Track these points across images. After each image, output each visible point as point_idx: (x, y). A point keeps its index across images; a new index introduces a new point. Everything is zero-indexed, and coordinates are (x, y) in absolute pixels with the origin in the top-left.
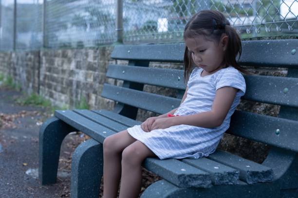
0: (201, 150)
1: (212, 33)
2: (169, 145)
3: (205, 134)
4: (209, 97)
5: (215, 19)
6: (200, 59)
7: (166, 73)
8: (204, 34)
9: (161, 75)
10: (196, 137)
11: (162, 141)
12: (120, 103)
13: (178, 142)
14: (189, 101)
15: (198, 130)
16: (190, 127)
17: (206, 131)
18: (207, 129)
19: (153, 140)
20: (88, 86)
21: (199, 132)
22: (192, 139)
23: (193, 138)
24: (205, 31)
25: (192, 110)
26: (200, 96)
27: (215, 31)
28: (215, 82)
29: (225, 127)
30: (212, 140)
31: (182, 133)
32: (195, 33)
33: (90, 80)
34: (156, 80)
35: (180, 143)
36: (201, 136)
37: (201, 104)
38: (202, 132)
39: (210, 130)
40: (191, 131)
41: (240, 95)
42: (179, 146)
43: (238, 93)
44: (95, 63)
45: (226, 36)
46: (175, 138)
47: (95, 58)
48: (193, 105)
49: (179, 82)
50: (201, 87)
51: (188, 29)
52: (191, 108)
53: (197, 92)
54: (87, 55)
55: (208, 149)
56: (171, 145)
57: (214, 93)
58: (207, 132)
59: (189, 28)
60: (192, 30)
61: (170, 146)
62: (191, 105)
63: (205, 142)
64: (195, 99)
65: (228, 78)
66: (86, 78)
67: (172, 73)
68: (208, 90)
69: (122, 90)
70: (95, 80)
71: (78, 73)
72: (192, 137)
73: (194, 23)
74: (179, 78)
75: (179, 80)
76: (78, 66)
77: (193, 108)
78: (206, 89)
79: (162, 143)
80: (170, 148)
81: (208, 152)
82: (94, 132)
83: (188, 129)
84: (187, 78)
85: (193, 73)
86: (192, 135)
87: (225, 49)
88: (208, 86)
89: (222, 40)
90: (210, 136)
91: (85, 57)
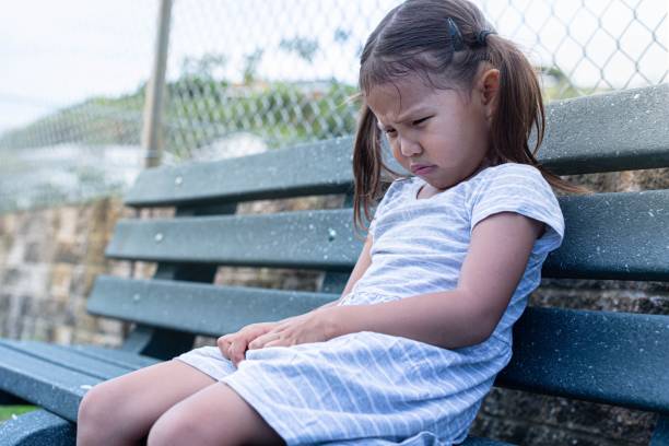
0: (429, 425)
1: (449, 62)
2: (319, 398)
3: (442, 372)
4: (448, 255)
5: (454, 19)
6: (416, 149)
7: (291, 223)
8: (424, 66)
9: (273, 233)
10: (413, 377)
11: (297, 379)
12: (142, 327)
13: (351, 386)
14: (383, 270)
15: (417, 356)
16: (392, 341)
17: (447, 358)
18: (447, 352)
19: (265, 375)
20: (53, 307)
21: (422, 362)
22: (397, 383)
23: (402, 381)
24: (427, 56)
25: (391, 295)
26: (417, 253)
27: (458, 55)
28: (468, 206)
29: (499, 356)
30: (461, 393)
31: (363, 357)
32: (398, 67)
33: (61, 290)
34: (259, 247)
35: (358, 391)
36: (428, 374)
37: (421, 277)
38: (430, 362)
39: (456, 357)
40: (396, 355)
41: (547, 246)
42: (354, 401)
43: (540, 243)
44: (78, 245)
45: (495, 70)
46: (343, 373)
47: (79, 230)
48: (396, 281)
49: (330, 245)
50: (423, 224)
51: (372, 58)
52: (390, 289)
53: (407, 242)
54: (57, 223)
55: (450, 424)
56: (328, 395)
57: (463, 241)
58: (447, 362)
59: (374, 51)
60: (384, 59)
61: (323, 400)
62: (388, 281)
63: (438, 399)
64: (403, 263)
65: (510, 189)
66: (49, 287)
67: (310, 220)
68: (445, 232)
69: (151, 288)
70: (73, 288)
71: (28, 275)
72: (397, 378)
73: (389, 36)
74: (333, 233)
75: (331, 239)
76: (31, 257)
77: (398, 290)
78: (435, 229)
79: (297, 385)
80: (322, 404)
81: (448, 437)
82: (49, 386)
83: (386, 348)
84: (363, 216)
85: (390, 195)
86: (400, 369)
87: (490, 110)
88: (445, 220)
89: (480, 83)
90: (458, 378)
91: (51, 229)
